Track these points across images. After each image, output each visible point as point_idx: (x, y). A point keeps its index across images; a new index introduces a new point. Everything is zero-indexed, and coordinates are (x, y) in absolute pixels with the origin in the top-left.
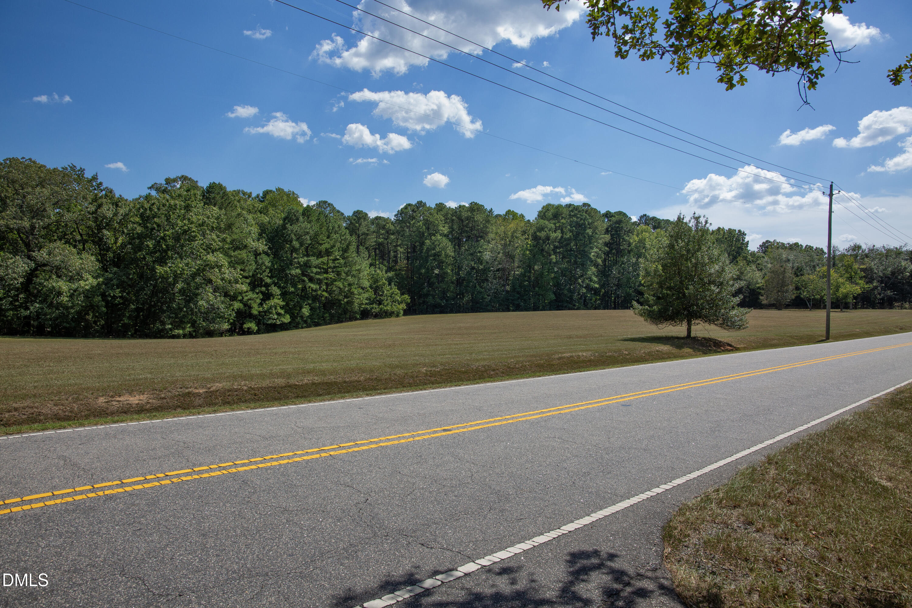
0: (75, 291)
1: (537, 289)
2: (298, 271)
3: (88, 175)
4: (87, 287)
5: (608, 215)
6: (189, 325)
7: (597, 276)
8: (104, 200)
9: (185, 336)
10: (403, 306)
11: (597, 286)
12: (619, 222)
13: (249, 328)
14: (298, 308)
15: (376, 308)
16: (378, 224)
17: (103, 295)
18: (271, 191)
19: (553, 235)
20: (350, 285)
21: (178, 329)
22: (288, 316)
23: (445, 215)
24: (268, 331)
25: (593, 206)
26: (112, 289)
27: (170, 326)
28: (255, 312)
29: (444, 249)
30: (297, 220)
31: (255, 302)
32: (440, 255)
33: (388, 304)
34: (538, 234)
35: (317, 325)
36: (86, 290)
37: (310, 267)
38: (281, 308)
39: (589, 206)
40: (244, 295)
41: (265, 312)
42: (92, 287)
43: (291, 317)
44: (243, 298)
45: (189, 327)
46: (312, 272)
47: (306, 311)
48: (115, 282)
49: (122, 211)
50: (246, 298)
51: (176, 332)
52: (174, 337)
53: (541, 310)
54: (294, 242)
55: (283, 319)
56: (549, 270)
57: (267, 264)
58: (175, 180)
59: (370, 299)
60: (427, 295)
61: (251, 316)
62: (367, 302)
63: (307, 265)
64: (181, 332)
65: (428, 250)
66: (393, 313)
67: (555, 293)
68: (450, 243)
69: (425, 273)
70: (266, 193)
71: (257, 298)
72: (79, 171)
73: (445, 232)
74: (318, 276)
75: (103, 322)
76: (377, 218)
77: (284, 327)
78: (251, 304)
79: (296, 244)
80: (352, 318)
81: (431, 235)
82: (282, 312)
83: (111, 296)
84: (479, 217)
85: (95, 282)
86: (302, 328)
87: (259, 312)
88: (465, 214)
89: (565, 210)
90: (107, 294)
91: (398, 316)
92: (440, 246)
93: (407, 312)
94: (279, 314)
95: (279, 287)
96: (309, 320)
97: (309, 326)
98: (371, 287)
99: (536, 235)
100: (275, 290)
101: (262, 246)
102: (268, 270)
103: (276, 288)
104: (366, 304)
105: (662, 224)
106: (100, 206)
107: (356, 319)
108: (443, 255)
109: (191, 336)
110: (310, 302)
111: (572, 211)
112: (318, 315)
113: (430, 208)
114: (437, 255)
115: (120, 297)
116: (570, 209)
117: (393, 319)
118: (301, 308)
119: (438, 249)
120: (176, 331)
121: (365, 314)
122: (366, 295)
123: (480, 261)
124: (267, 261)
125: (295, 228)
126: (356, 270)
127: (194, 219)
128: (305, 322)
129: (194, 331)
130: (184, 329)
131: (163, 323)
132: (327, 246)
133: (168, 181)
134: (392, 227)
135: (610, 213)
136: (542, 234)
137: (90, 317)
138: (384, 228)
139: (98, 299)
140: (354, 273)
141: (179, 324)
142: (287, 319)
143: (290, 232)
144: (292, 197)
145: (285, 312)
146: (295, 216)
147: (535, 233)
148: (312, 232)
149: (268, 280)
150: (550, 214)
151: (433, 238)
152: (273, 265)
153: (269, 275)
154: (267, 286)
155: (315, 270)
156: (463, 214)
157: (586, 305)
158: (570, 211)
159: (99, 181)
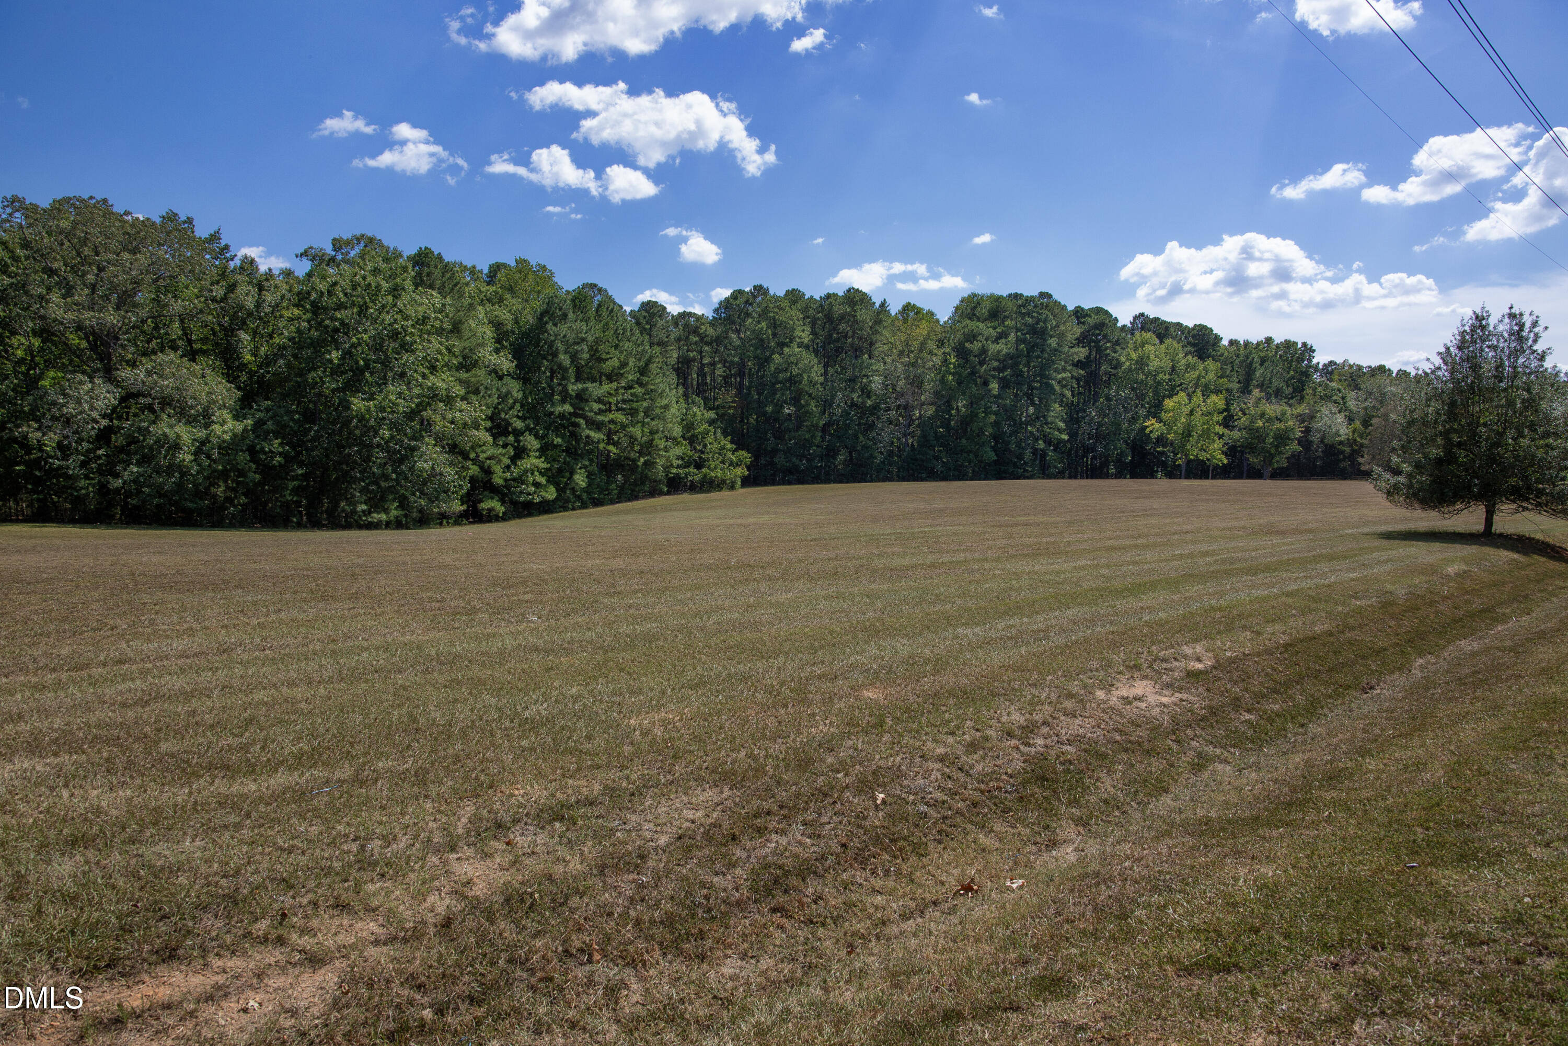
0: (203, 443)
1: (964, 441)
2: (568, 408)
3: (202, 231)
4: (227, 437)
5: (1079, 313)
6: (396, 504)
7: (1063, 420)
8: (238, 277)
9: (388, 525)
10: (741, 471)
11: (1065, 437)
12: (1101, 326)
13: (490, 510)
14: (567, 474)
15: (695, 475)
16: (686, 326)
17: (252, 451)
18: (505, 266)
19: (993, 348)
20: (652, 433)
21: (378, 513)
22: (552, 489)
23: (805, 311)
24: (520, 516)
25: (1056, 296)
26: (265, 439)
27: (364, 507)
28: (498, 480)
29: (808, 370)
30: (565, 316)
31: (499, 461)
32: (800, 382)
33: (715, 468)
34: (967, 345)
35: (597, 503)
36: (224, 441)
37: (587, 401)
38: (541, 473)
39: (1050, 296)
40: (478, 450)
41: (514, 480)
42: (235, 435)
43: (557, 490)
44: (478, 456)
45: (396, 509)
46: (591, 411)
47: (580, 479)
48: (270, 425)
49: (269, 298)
50: (482, 456)
51: (375, 517)
52: (370, 526)
53: (972, 479)
54: (562, 357)
55: (543, 494)
56: (986, 408)
57: (515, 394)
58: (348, 243)
59: (683, 459)
60: (775, 451)
61: (493, 490)
62: (680, 462)
63: (581, 397)
64: (384, 517)
65: (778, 370)
66: (724, 481)
67: (994, 449)
68: (816, 360)
69: (773, 412)
70: (496, 269)
71: (504, 455)
72: (185, 222)
73: (806, 341)
74: (600, 418)
75: (243, 500)
76: (683, 315)
77: (545, 508)
78: (489, 467)
79: (564, 359)
80: (654, 492)
81: (782, 345)
82: (543, 480)
83: (265, 453)
84: (862, 315)
85: (239, 427)
86: (574, 509)
87: (506, 480)
88: (838, 310)
89: (1010, 304)
90: (258, 447)
91: (732, 488)
92: (800, 365)
93: (747, 482)
94: (536, 485)
95: (537, 436)
96: (585, 496)
97: (584, 506)
98: (683, 437)
99: (964, 348)
100: (531, 442)
101: (505, 363)
102: (518, 406)
103: (533, 437)
104: (678, 467)
105: (1172, 330)
106: (232, 288)
107: (661, 493)
108: (805, 381)
109: (399, 525)
110: (587, 463)
111: (1023, 306)
112: (598, 486)
113: (776, 299)
114: (793, 381)
115: (280, 454)
116: (1020, 302)
117: (725, 494)
118: (572, 473)
119: (795, 371)
120: (375, 515)
121: (675, 485)
122: (678, 451)
123: (866, 392)
124: (515, 388)
125: (563, 329)
126: (661, 407)
127: (410, 311)
128: (579, 498)
129: (406, 516)
130: (386, 511)
131: (352, 502)
132: (615, 363)
133: (338, 244)
134: (711, 331)
135: (1082, 309)
136: (976, 346)
137: (220, 491)
138: (695, 331)
139: (243, 457)
140: (658, 411)
141: (377, 503)
142: (551, 494)
143: (552, 338)
144: (543, 276)
145: (548, 481)
146: (560, 309)
147: (961, 344)
148: (590, 339)
149: (519, 424)
150: (983, 311)
151: (786, 350)
152: (525, 397)
153: (520, 414)
154: (517, 433)
155: (596, 406)
156: (835, 308)
157: (1045, 472)
158: (1020, 306)
159: (223, 243)
